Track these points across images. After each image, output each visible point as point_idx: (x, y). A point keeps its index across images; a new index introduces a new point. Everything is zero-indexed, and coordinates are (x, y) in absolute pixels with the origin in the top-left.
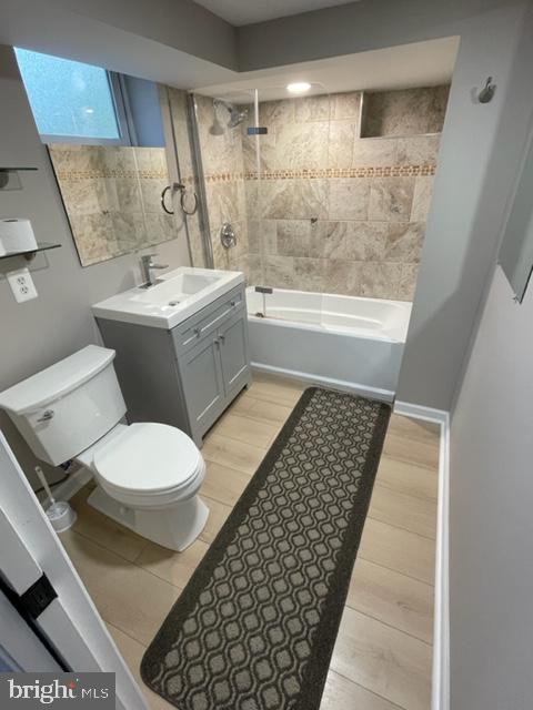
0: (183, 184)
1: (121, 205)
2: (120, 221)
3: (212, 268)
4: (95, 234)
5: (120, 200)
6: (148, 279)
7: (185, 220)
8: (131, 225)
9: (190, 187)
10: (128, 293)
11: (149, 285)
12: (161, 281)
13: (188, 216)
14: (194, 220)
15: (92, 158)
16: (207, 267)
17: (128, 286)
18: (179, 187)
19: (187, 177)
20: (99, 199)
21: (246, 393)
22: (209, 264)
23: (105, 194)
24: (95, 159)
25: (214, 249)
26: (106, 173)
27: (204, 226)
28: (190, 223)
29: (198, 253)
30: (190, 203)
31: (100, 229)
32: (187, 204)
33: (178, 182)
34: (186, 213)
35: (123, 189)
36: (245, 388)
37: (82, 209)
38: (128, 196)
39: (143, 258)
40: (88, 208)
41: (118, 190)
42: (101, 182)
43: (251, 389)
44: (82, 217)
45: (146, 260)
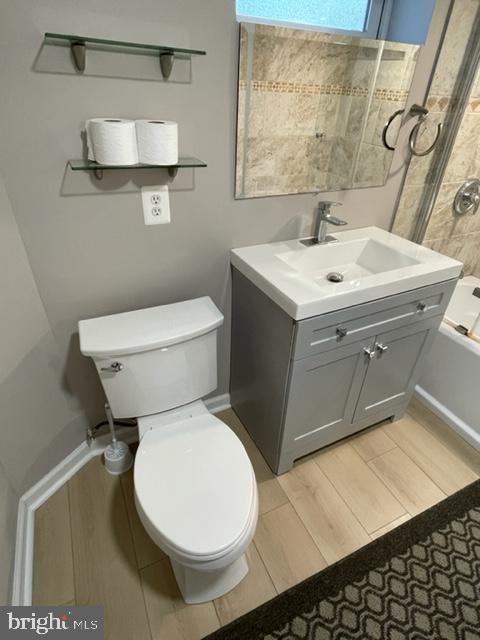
0: (427, 107)
1: (348, 130)
2: (340, 150)
3: (419, 242)
4: (307, 160)
5: (349, 123)
6: (316, 233)
7: (407, 163)
8: (350, 157)
9: (436, 115)
10: (282, 245)
11: (314, 242)
12: (333, 239)
13: (414, 157)
14: (422, 165)
15: (338, 69)
16: (412, 239)
17: (287, 235)
18: (418, 111)
19: (439, 98)
20: (327, 119)
21: (387, 428)
22: (416, 237)
23: (336, 115)
24: (341, 71)
25: (436, 212)
26: (346, 90)
27: (434, 176)
28: (414, 168)
29: (407, 213)
30: (428, 137)
31: (314, 155)
32: (421, 140)
33: (420, 104)
34: (412, 152)
35: (356, 112)
36: (390, 419)
37: (304, 129)
38: (359, 122)
39: (320, 203)
40: (310, 129)
41: (351, 112)
42: (336, 99)
43: (396, 423)
44: (299, 138)
45: (323, 207)
